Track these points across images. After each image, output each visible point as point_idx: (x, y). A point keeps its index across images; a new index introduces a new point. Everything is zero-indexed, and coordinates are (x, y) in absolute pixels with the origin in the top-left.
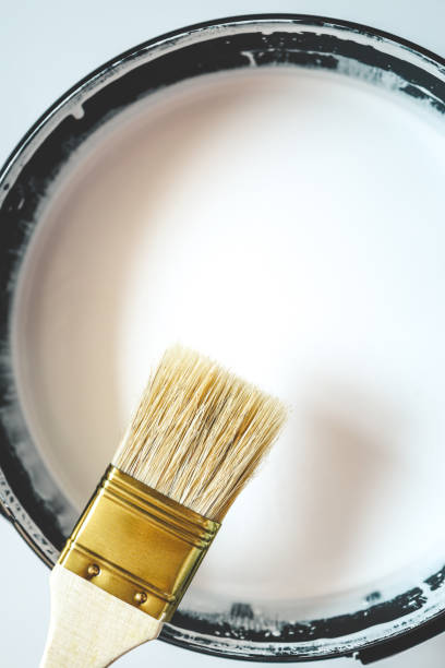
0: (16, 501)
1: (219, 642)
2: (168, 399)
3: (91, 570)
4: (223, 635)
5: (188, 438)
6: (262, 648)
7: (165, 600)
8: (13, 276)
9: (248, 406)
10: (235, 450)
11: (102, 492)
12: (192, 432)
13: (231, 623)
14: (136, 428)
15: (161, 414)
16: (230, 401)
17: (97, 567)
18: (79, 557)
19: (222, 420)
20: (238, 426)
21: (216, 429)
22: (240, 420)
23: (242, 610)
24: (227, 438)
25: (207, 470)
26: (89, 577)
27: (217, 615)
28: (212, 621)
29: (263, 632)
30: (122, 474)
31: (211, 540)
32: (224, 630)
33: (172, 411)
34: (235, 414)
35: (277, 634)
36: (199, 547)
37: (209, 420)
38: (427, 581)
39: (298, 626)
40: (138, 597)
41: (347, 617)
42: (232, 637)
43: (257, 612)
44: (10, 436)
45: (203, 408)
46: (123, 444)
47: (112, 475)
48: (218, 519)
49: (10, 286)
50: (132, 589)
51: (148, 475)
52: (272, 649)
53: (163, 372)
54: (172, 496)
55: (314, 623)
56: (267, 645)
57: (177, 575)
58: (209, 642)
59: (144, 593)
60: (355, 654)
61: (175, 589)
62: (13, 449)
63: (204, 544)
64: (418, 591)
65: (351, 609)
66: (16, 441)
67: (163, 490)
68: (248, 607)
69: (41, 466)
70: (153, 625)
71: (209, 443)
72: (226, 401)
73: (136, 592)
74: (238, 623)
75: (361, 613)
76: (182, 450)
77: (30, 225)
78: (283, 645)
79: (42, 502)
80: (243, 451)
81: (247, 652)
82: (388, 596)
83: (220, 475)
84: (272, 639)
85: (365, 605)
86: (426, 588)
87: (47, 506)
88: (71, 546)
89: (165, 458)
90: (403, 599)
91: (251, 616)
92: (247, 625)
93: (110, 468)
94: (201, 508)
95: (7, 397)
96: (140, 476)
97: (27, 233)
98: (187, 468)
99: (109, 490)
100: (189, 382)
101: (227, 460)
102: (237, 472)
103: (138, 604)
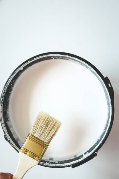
0: (10, 139)
1: (46, 164)
2: (40, 121)
3: (26, 152)
4: (47, 163)
5: (43, 129)
6: (54, 165)
7: (39, 158)
8: (10, 97)
9: (54, 123)
10: (52, 131)
11: (28, 138)
12: (44, 128)
13: (49, 161)
14: (34, 127)
15: (39, 124)
16: (51, 122)
17: (27, 152)
18: (24, 150)
19: (49, 125)
20: (52, 126)
21: (48, 127)
22: (53, 125)
23: (51, 159)
24: (50, 129)
25: (47, 134)
26: (25, 154)
27: (47, 160)
28: (45, 161)
29: (55, 163)
30: (31, 135)
31: (47, 147)
32: (48, 162)
33: (40, 124)
34: (52, 124)
35: (57, 163)
36: (45, 148)
37: (47, 125)
38: (84, 153)
39: (61, 161)
40: (34, 157)
41: (70, 160)
42: (49, 163)
43: (54, 159)
44: (9, 126)
45: (46, 123)
46: (32, 130)
47: (30, 135)
48: (49, 143)
49: (9, 99)
50: (33, 156)
51: (36, 135)
52: (56, 165)
53: (39, 116)
54: (40, 139)
55: (64, 161)
56: (55, 164)
57: (41, 153)
58: (44, 164)
59: (35, 156)
60: (71, 166)
61: (41, 156)
62: (10, 129)
63: (46, 148)
64: (83, 155)
65: (71, 159)
66: (10, 128)
67: (39, 138)
68: (53, 158)
69: (14, 132)
70: (37, 162)
71: (47, 130)
72: (50, 122)
73: (34, 156)
74: (50, 161)
75: (72, 159)
76: (42, 131)
77: (13, 88)
78: (58, 164)
79: (15, 139)
80: (53, 131)
81: (51, 166)
82: (78, 156)
83: (49, 135)
84: (56, 164)
85: (74, 158)
86: (84, 154)
87: (16, 140)
88: (22, 148)
89: (39, 132)
90: (80, 157)
91: (53, 160)
92: (52, 161)
93: (29, 134)
94: (46, 141)
95: (8, 119)
96: (35, 135)
97: (12, 89)
98: (43, 134)
99: (29, 138)
100: (44, 118)
101: (50, 132)
102: (52, 135)
103: (34, 158)
